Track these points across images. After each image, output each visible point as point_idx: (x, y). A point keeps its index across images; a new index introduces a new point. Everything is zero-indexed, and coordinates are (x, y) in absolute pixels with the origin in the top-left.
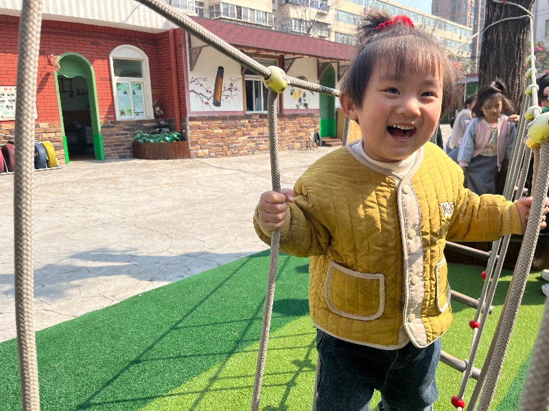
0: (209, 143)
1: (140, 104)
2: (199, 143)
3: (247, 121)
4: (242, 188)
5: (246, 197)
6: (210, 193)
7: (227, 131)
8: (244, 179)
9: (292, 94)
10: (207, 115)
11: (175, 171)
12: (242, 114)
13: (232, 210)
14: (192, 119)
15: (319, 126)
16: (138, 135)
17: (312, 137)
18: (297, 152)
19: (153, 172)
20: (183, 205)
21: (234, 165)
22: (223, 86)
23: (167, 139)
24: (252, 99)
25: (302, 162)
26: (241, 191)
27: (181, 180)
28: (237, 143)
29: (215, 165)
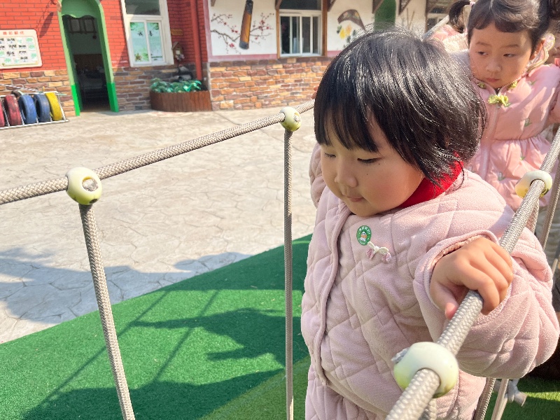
0: (235, 93)
1: (158, 47)
2: (223, 93)
3: (280, 66)
7: (257, 78)
9: (338, 32)
10: (232, 60)
11: (186, 128)
12: (275, 58)
13: (206, 193)
14: (214, 65)
16: (155, 84)
19: (161, 129)
20: (156, 182)
22: (252, 24)
28: (268, 92)
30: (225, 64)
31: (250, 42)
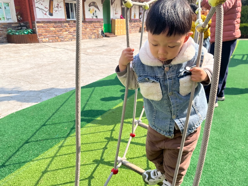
0: (48, 35)
1: (9, 14)
2: (43, 35)
3: (67, 24)
4: (66, 57)
5: (69, 62)
6: (50, 60)
7: (57, 29)
8: (67, 53)
9: (89, 11)
10: (46, 20)
11: (30, 49)
12: (64, 20)
13: (62, 68)
14: (38, 22)
15: (103, 27)
16: (10, 31)
17: (100, 33)
18: (93, 39)
19: (19, 50)
20: (36, 67)
21: (62, 46)
22: (54, 5)
23: (25, 32)
24: (69, 13)
25: (96, 45)
26: (66, 59)
27: (35, 54)
28: (63, 35)
29: (52, 46)
30: (43, 22)
31: (53, 13)
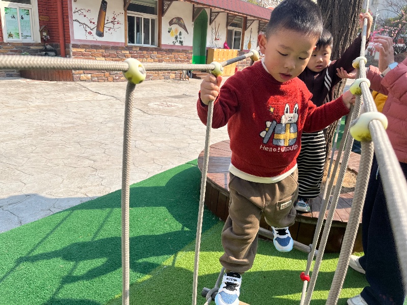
1: (27, 29)
3: (128, 52)
9: (169, 32)
12: (123, 45)
14: (75, 46)
15: (191, 61)
24: (133, 33)
25: (171, 92)
27: (52, 104)
30: (84, 46)
31: (105, 32)
